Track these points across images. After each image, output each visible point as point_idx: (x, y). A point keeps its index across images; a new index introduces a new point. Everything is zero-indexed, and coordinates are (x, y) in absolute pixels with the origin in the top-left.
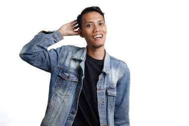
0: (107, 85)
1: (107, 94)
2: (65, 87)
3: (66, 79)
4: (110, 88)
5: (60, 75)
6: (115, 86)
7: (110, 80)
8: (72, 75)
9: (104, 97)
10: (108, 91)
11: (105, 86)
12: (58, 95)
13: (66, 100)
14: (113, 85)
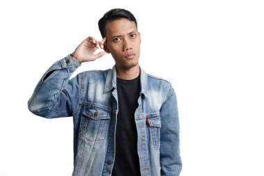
0: (147, 112)
1: (148, 124)
2: (93, 128)
3: (93, 118)
4: (152, 117)
5: (84, 113)
6: (158, 113)
7: (151, 105)
8: (100, 112)
9: (145, 128)
10: (150, 121)
11: (145, 115)
12: (86, 141)
13: (97, 147)
14: (155, 111)
